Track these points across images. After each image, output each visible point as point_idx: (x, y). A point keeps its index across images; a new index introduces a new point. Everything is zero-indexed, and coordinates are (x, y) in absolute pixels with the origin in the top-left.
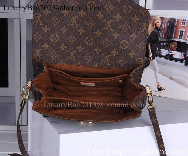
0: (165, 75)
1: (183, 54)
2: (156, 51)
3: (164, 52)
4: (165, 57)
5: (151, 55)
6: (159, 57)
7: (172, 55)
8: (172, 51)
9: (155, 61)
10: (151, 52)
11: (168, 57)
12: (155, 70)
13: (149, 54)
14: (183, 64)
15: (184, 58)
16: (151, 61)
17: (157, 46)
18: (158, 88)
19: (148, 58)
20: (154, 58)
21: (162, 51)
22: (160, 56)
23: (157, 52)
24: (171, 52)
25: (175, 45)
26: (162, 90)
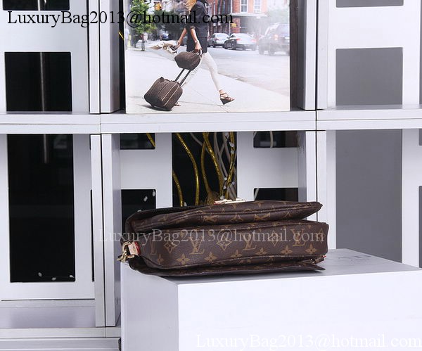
0: (229, 76)
1: (252, 36)
2: (206, 38)
3: (221, 37)
4: (225, 46)
5: (199, 47)
6: (214, 47)
7: (236, 40)
8: (233, 34)
9: (207, 55)
10: (197, 41)
11: (229, 45)
12: (211, 70)
13: (195, 45)
14: (257, 52)
15: (255, 42)
16: (201, 56)
17: (206, 29)
18: (221, 99)
19: (194, 52)
20: (205, 51)
21: (216, 37)
22: (215, 45)
23: (208, 40)
24: (233, 36)
25: (236, 23)
26: (230, 101)
